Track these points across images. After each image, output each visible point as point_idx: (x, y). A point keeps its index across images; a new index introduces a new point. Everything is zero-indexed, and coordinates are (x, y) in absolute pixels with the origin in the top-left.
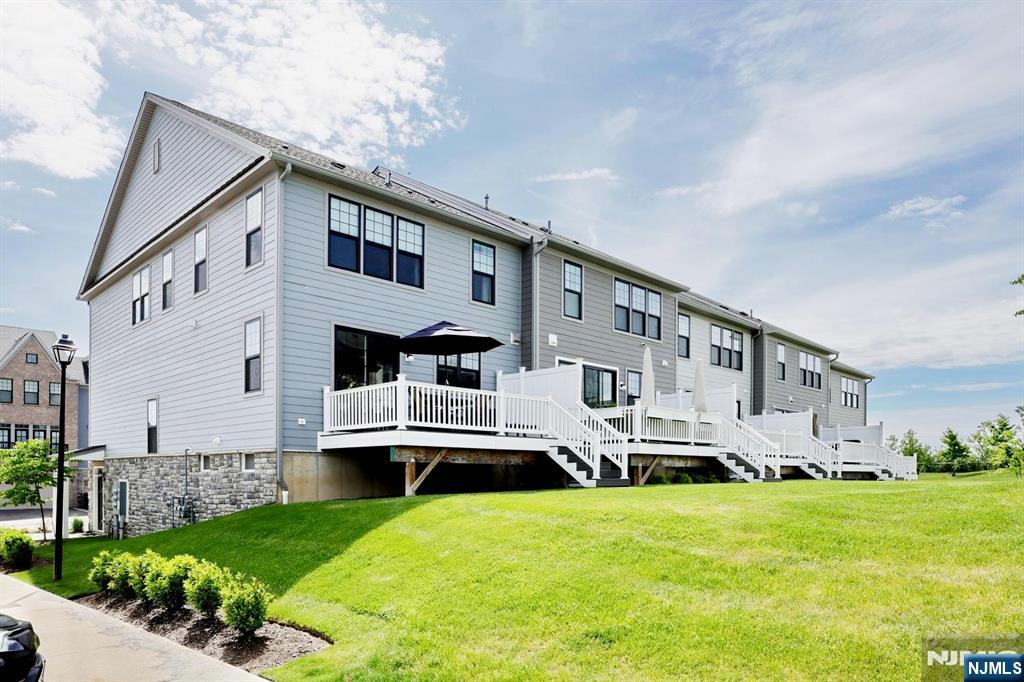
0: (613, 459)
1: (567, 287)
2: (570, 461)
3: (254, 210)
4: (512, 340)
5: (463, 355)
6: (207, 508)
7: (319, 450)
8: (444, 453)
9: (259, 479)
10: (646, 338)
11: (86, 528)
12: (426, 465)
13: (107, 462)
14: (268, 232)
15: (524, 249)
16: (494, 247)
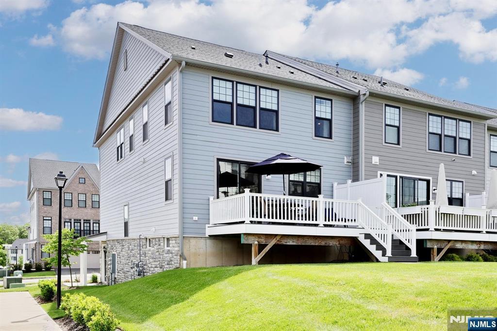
0: (406, 243)
1: (388, 122)
2: (371, 244)
3: (168, 92)
4: (345, 162)
5: (308, 173)
6: (150, 270)
7: (207, 236)
8: (278, 238)
9: (172, 253)
10: (457, 155)
11: (99, 280)
12: (266, 245)
13: (108, 242)
14: (174, 104)
15: (354, 99)
16: (331, 100)
